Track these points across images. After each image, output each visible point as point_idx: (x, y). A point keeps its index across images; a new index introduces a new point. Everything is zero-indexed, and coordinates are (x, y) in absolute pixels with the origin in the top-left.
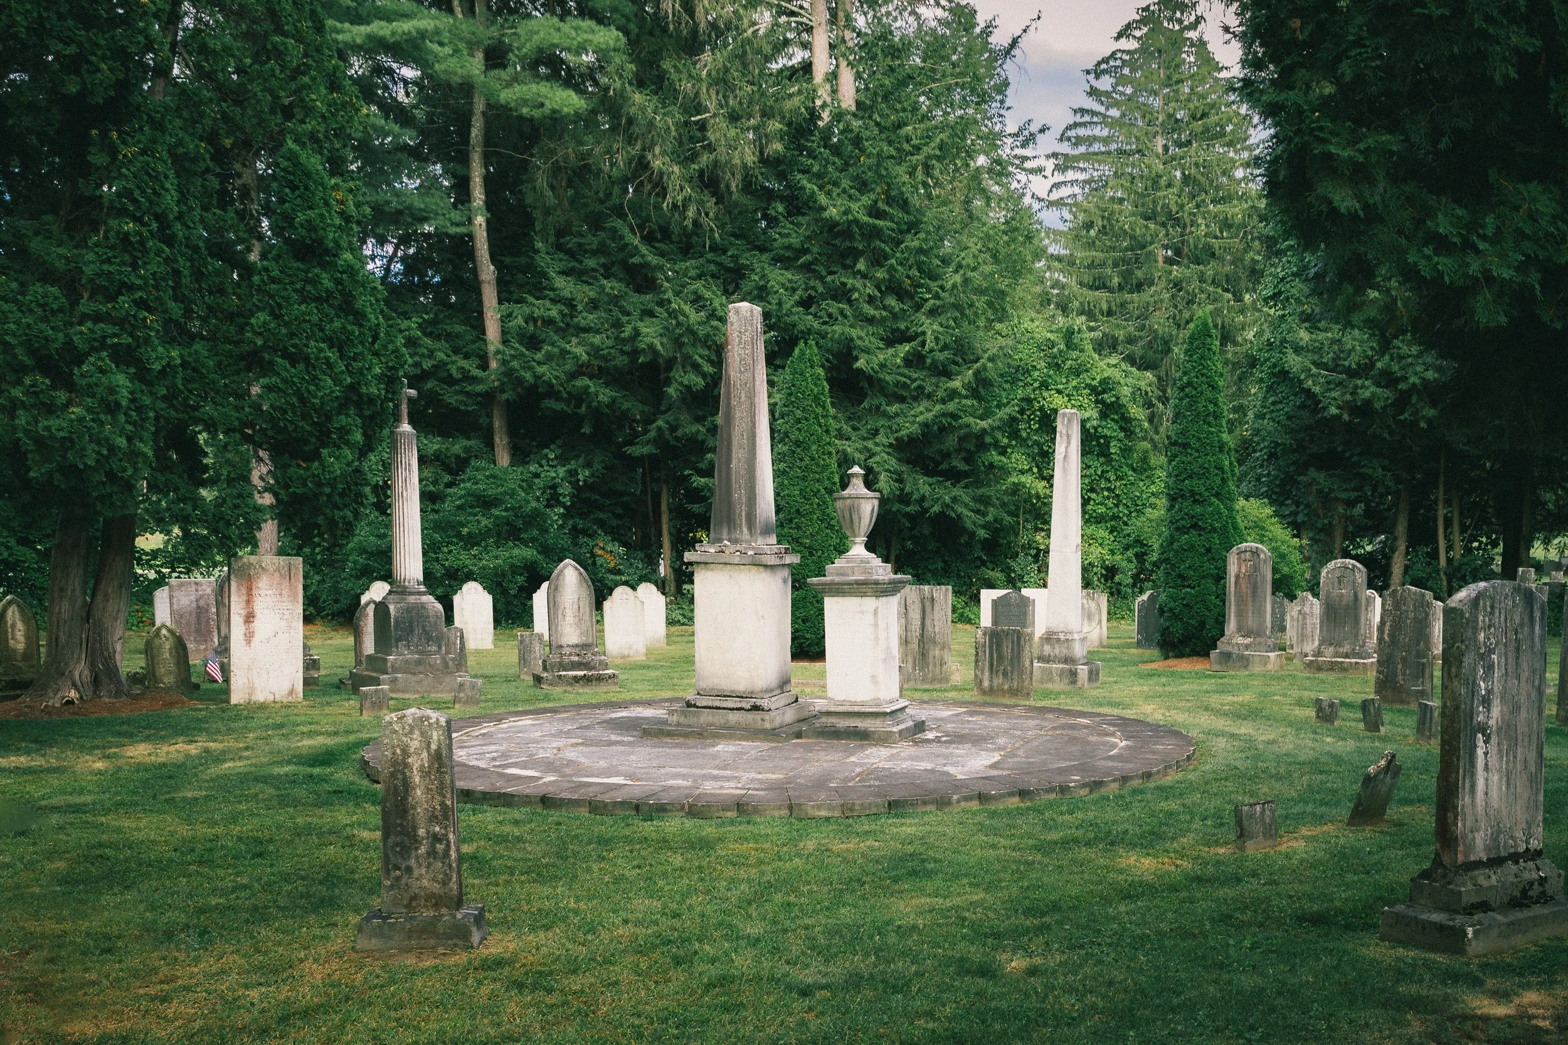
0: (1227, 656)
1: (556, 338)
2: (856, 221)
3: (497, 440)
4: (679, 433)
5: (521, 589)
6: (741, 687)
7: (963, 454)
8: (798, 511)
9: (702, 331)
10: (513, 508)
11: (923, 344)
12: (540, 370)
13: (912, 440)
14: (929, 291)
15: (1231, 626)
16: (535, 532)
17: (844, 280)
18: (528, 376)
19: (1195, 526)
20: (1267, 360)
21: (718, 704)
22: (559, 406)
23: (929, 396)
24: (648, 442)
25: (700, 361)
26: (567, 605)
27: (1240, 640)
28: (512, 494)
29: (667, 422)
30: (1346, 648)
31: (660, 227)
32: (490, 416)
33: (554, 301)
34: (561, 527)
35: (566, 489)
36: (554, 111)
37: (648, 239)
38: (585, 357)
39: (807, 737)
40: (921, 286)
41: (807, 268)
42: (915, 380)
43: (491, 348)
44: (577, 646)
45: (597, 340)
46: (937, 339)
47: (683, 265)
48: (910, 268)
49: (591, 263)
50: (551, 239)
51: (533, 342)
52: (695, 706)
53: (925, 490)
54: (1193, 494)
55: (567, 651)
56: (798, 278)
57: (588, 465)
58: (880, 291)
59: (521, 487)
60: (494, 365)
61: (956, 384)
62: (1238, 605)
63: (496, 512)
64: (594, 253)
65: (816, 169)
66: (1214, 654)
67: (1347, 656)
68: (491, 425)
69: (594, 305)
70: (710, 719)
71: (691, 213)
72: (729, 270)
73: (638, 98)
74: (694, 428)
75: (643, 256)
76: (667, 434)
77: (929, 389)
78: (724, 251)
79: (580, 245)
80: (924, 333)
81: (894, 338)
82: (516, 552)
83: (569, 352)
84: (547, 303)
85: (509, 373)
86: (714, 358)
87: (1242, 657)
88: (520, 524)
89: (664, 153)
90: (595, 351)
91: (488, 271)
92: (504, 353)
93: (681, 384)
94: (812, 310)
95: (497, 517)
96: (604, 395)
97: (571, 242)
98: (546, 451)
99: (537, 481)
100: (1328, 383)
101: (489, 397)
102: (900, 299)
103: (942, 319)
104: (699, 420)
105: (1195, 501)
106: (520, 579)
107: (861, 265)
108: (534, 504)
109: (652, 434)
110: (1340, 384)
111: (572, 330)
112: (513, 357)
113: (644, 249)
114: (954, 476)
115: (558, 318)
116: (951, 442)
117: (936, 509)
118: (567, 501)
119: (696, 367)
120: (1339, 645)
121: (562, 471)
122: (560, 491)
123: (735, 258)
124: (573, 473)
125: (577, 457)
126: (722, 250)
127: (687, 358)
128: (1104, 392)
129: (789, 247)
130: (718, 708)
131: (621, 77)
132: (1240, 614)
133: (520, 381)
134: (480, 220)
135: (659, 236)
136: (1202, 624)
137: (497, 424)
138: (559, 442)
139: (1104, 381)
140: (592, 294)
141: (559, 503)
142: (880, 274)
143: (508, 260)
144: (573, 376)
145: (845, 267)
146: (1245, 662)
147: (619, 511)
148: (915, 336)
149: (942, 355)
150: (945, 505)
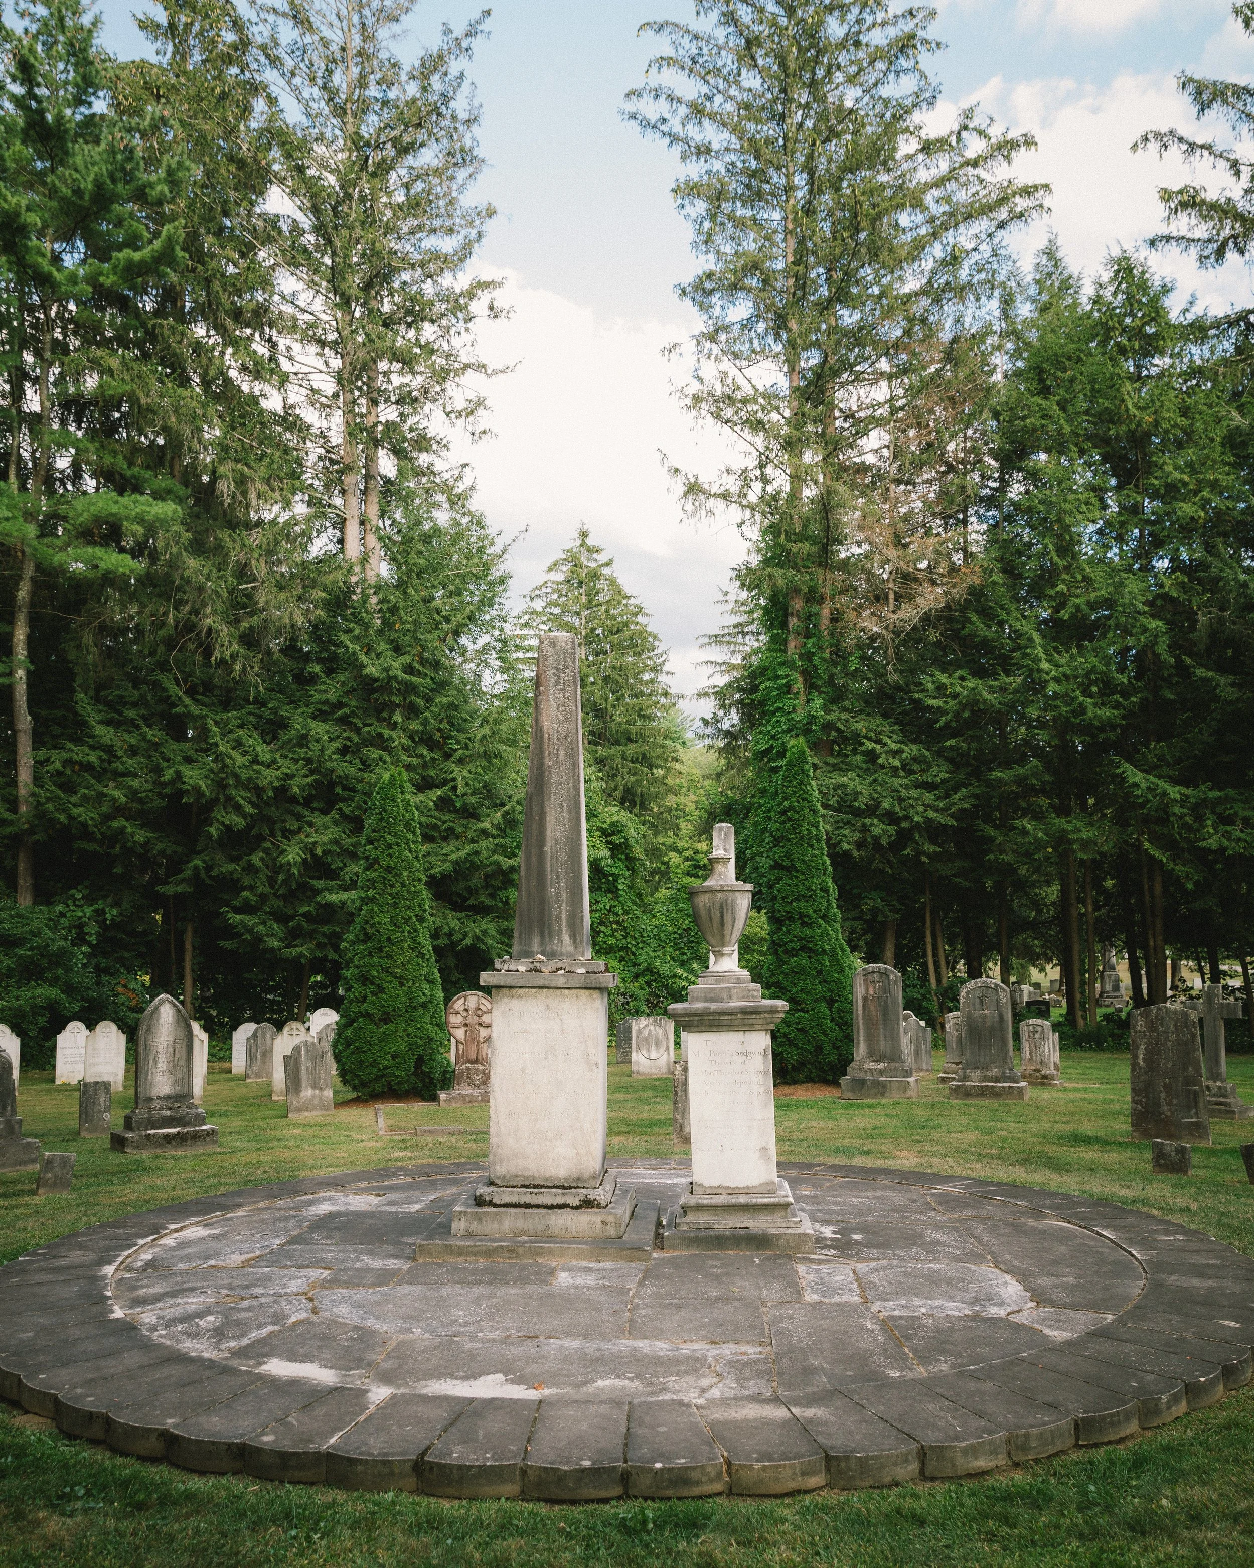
0: (859, 1084)
1: (93, 781)
2: (395, 678)
3: (21, 882)
4: (214, 873)
5: (42, 1030)
6: (561, 1171)
7: (490, 891)
8: (389, 939)
9: (244, 776)
10: (38, 948)
11: (455, 788)
12: (75, 811)
13: (445, 876)
14: (458, 742)
15: (861, 1050)
16: (60, 972)
17: (379, 730)
18: (63, 818)
19: (803, 948)
20: (760, 806)
21: (527, 1199)
22: (92, 847)
23: (458, 837)
24: (182, 880)
25: (242, 802)
26: (160, 1049)
27: (873, 1066)
28: (37, 934)
29: (204, 861)
30: (994, 1072)
31: (203, 683)
32: (15, 857)
33: (93, 748)
34: (84, 966)
35: (93, 928)
36: (108, 571)
37: (191, 692)
38: (123, 799)
39: (673, 1248)
40: (452, 737)
41: (344, 721)
42: (444, 822)
43: (23, 792)
44: (168, 1097)
45: (135, 783)
46: (467, 784)
47: (225, 716)
48: (441, 721)
49: (131, 713)
50: (92, 693)
51: (69, 787)
52: (491, 1204)
53: (455, 924)
54: (801, 916)
55: (156, 1104)
56: (335, 729)
57: (117, 904)
58: (413, 740)
59: (47, 926)
60: (23, 809)
61: (486, 825)
62: (867, 1028)
63: (20, 952)
64: (134, 705)
65: (357, 632)
66: (844, 1080)
67: (997, 1081)
68: (15, 867)
69: (133, 751)
70: (521, 1224)
71: (238, 667)
72: (269, 721)
73: (192, 563)
74: (231, 867)
75: (186, 707)
76: (203, 875)
77: (459, 830)
78: (264, 705)
79: (122, 697)
80: (454, 779)
81: (424, 786)
82: (39, 991)
83: (106, 795)
84: (86, 749)
85: (40, 814)
86: (255, 799)
87: (878, 1083)
88: (44, 963)
89: (214, 612)
90: (133, 794)
91: (24, 721)
92: (39, 796)
93: (223, 823)
94: (347, 758)
95: (21, 956)
96: (140, 836)
97: (113, 694)
98: (73, 891)
99: (62, 920)
100: (837, 822)
101: (16, 840)
102: (431, 749)
103: (471, 767)
104: (235, 859)
105: (804, 924)
106: (42, 1020)
107: (398, 717)
108: (62, 943)
109: (188, 873)
110: (849, 823)
111: (109, 775)
112: (48, 799)
113: (187, 701)
114: (482, 910)
115: (97, 763)
116: (477, 880)
117: (468, 941)
118: (93, 939)
119: (238, 808)
120: (986, 1068)
121: (89, 911)
122: (86, 929)
123: (275, 711)
124: (100, 913)
125: (105, 897)
126: (260, 703)
127: (229, 799)
128: (613, 834)
129: (326, 702)
130: (528, 1206)
131: (177, 543)
132: (870, 1038)
133: (53, 821)
134: (20, 673)
135: (201, 690)
136: (819, 1049)
137: (21, 867)
138: (86, 882)
139: (613, 824)
140: (133, 741)
141: (84, 942)
142: (415, 725)
143: (44, 713)
144: (108, 818)
145: (380, 720)
146: (881, 1089)
147: (143, 949)
148: (445, 782)
149: (472, 800)
150: (477, 938)
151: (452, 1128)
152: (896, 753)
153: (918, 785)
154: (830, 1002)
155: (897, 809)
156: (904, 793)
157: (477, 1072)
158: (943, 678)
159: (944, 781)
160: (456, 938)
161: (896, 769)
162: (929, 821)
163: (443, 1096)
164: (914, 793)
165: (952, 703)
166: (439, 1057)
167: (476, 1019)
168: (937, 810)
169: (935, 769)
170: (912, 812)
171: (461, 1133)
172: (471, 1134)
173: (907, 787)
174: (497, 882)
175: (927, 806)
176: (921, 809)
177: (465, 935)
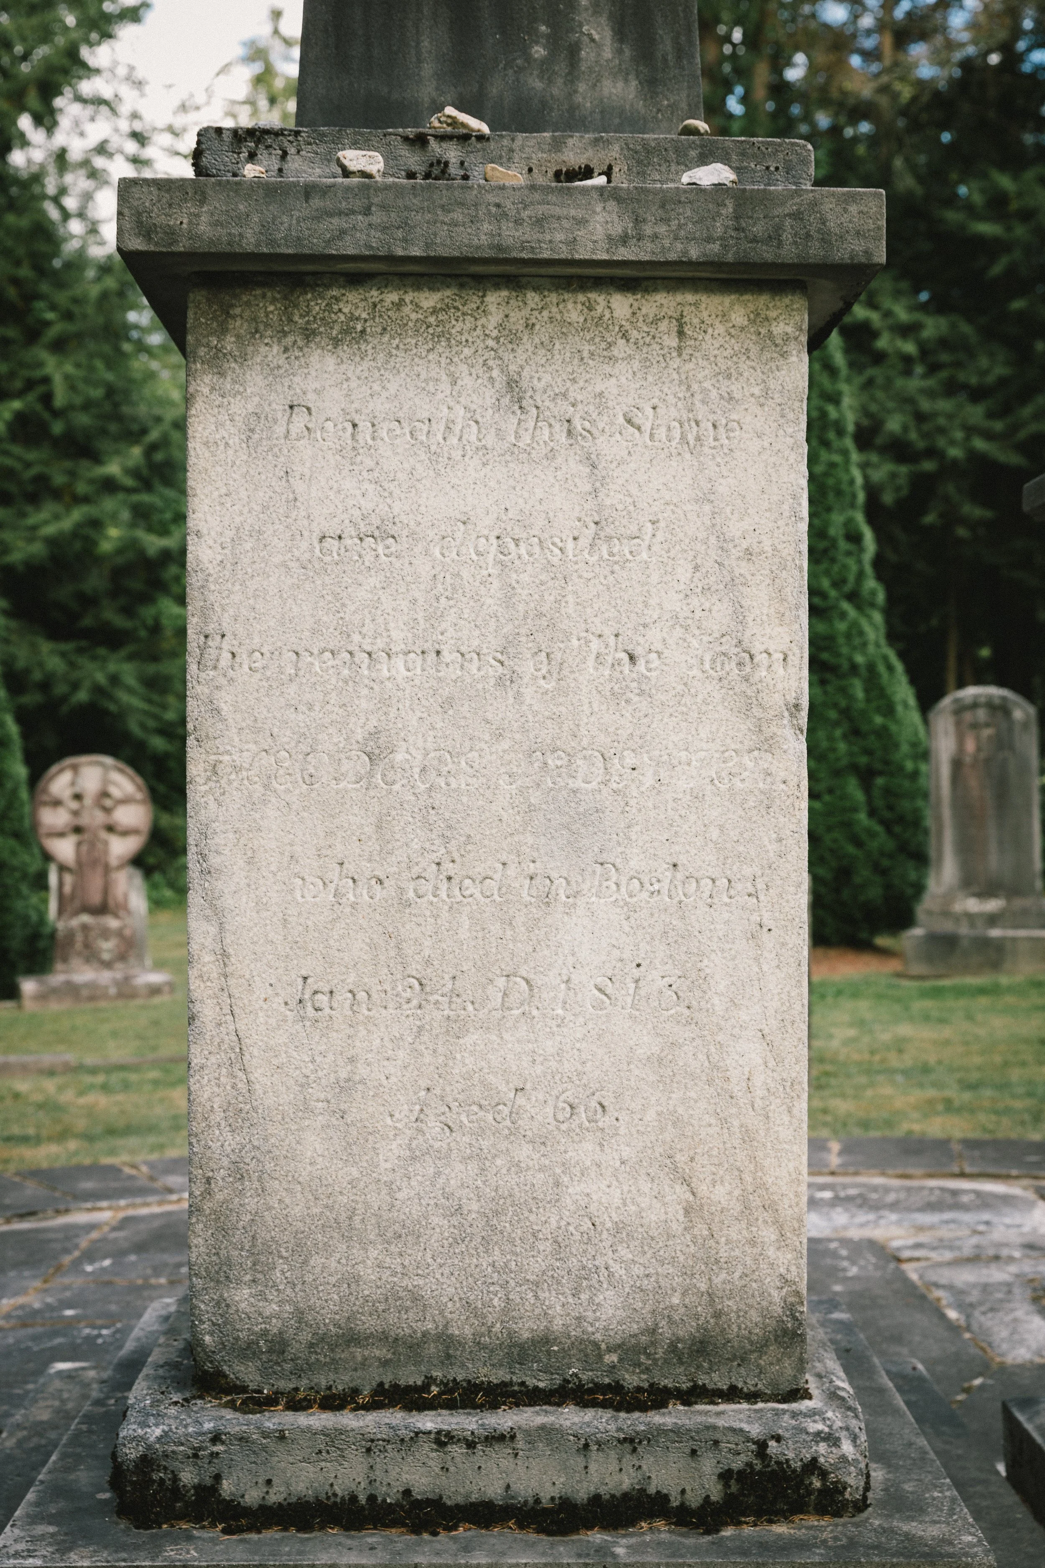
0: (945, 946)
7: (122, 602)
11: (48, 397)
13: (32, 569)
14: (53, 307)
15: (945, 873)
27: (973, 905)
40: (41, 298)
46: (73, 390)
53: (55, 664)
61: (113, 468)
62: (961, 825)
66: (907, 939)
77: (59, 480)
80: (47, 380)
87: (984, 943)
103: (79, 356)
114: (108, 638)
117: (82, 696)
132: (965, 848)
146: (993, 955)
148: (30, 385)
149: (83, 420)
150: (98, 690)
151: (47, 1059)
152: (906, 331)
153: (951, 388)
154: (866, 777)
155: (913, 436)
156: (925, 405)
157: (106, 934)
158: (1005, 182)
159: (1003, 382)
160: (60, 689)
161: (907, 360)
162: (974, 457)
163: (28, 986)
164: (944, 405)
165: (1020, 231)
166: (19, 905)
167: (100, 817)
168: (989, 436)
169: (984, 362)
170: (941, 442)
171: (71, 1069)
172: (93, 1071)
173: (931, 394)
174: (136, 584)
175: (970, 430)
176: (959, 435)
177: (75, 686)
